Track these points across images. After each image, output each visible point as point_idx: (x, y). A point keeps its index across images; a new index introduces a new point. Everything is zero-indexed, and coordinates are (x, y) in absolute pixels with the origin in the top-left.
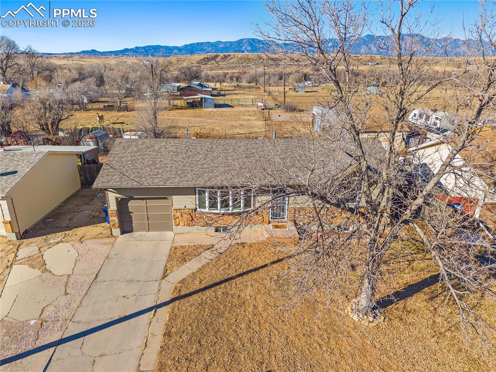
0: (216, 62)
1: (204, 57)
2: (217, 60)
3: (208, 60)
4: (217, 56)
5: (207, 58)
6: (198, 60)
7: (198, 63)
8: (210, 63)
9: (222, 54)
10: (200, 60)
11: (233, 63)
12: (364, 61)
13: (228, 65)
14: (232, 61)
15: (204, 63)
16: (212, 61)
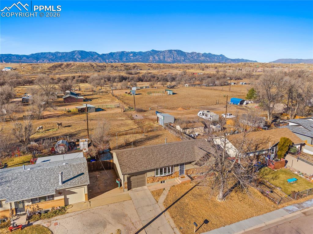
0: (61, 68)
1: (52, 65)
2: (62, 67)
3: (55, 67)
4: (62, 64)
5: (55, 66)
6: (49, 67)
7: (48, 69)
8: (57, 69)
9: (65, 63)
10: (50, 67)
11: (74, 69)
12: (154, 67)
13: (71, 70)
14: (73, 68)
15: (53, 69)
16: (59, 68)
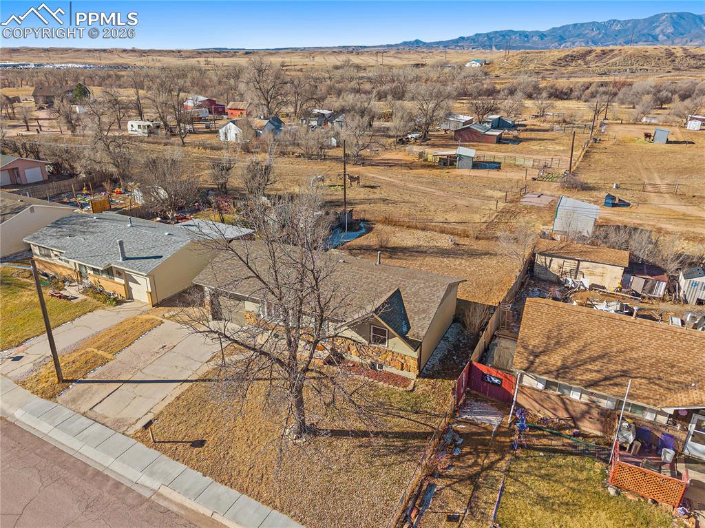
0: (585, 62)
3: (572, 58)
7: (554, 63)
8: (574, 64)
10: (559, 59)
11: (614, 64)
14: (614, 60)
15: (563, 64)
16: (579, 61)
